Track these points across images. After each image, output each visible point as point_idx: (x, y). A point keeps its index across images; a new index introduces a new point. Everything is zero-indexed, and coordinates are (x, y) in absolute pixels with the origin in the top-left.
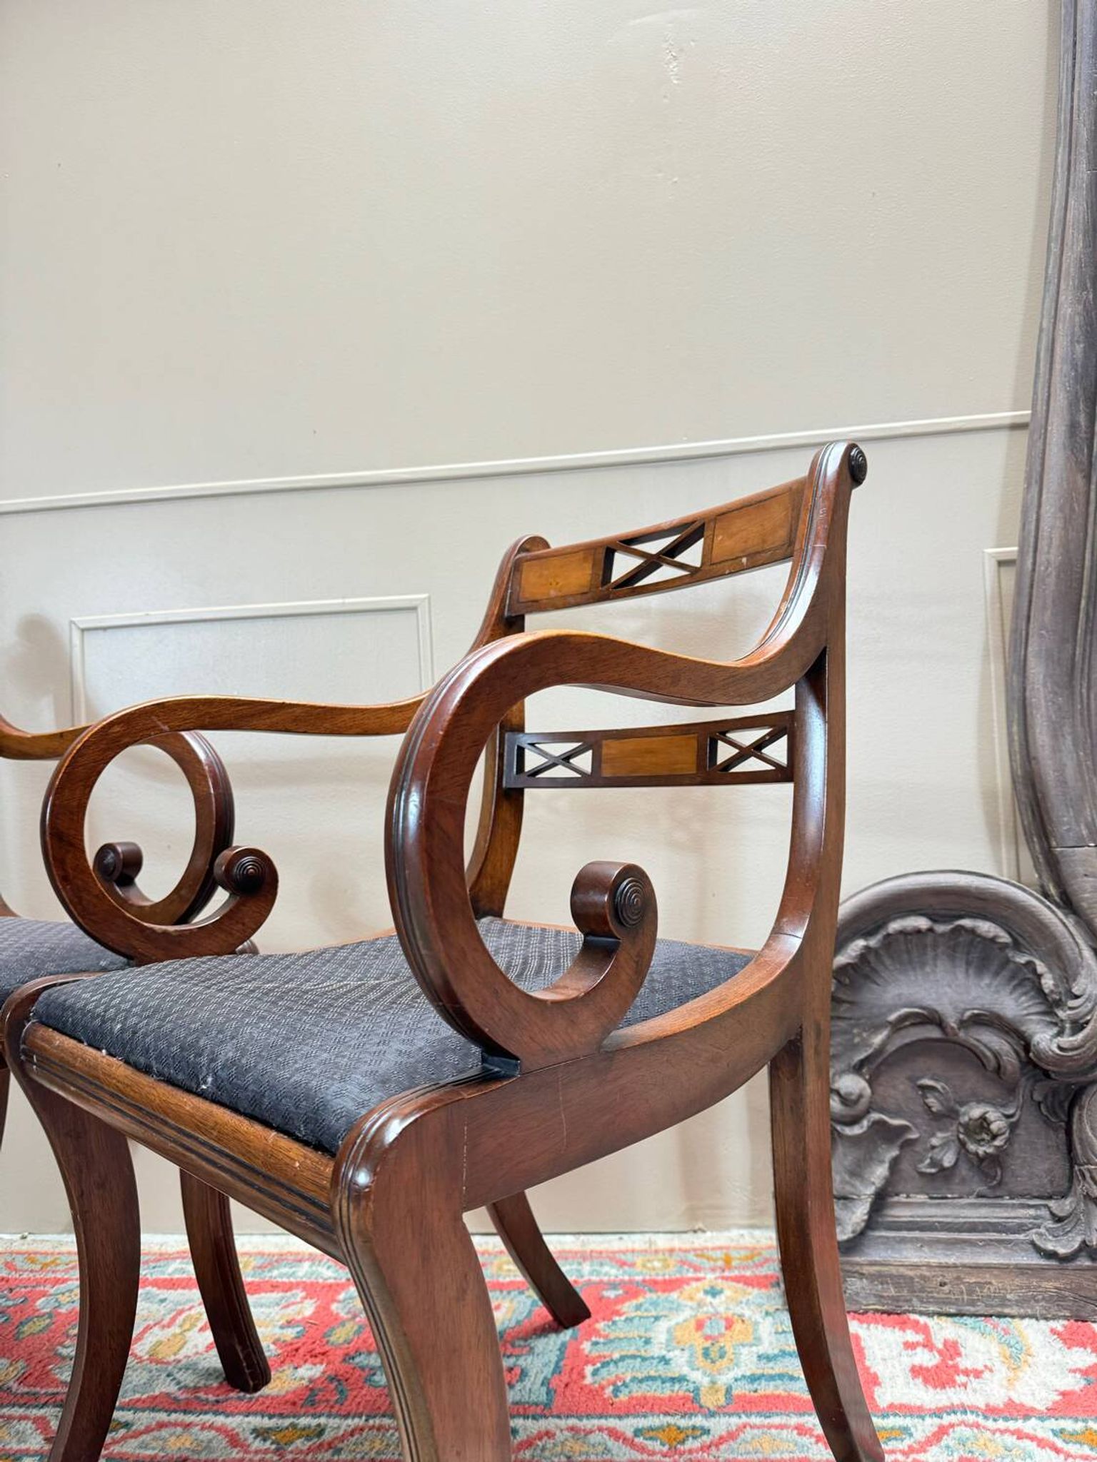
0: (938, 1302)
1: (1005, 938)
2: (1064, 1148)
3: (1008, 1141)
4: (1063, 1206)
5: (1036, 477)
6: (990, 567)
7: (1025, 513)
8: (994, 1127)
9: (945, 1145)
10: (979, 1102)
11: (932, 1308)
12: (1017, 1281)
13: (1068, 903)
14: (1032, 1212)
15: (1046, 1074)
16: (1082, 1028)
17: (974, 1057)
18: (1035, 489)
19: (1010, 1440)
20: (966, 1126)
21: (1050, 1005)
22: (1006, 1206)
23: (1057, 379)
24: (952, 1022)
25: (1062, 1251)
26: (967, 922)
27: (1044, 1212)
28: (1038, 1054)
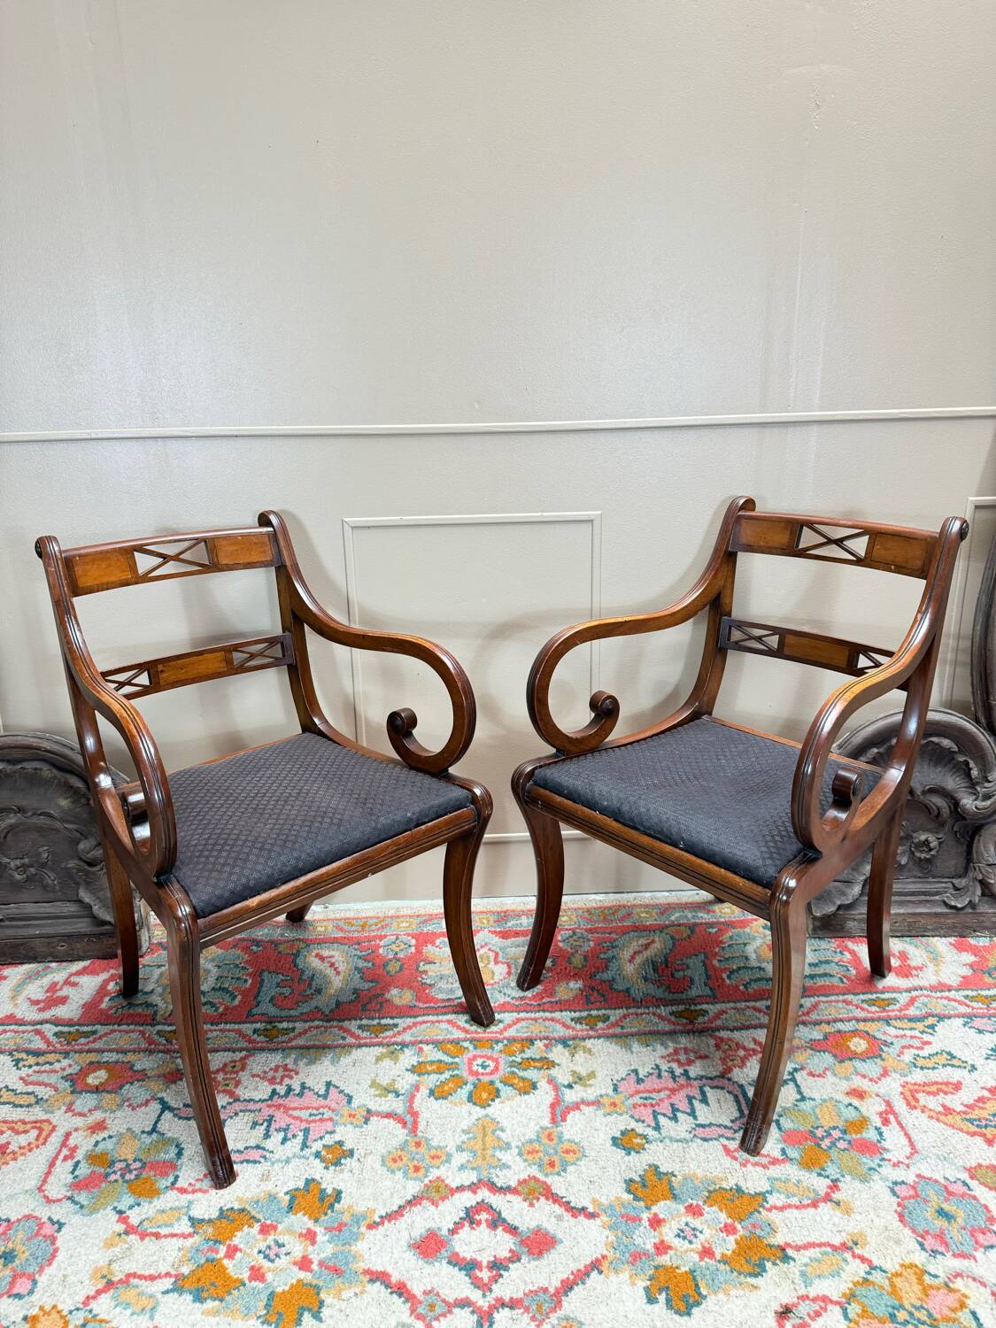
1: (956, 749)
2: (965, 855)
3: (938, 852)
4: (962, 884)
6: (971, 507)
8: (932, 845)
9: (903, 853)
10: (925, 831)
12: (934, 920)
14: (943, 885)
15: (964, 819)
16: (990, 798)
17: (925, 809)
19: (946, 1002)
20: (916, 844)
21: (972, 785)
22: (930, 882)
24: (918, 791)
25: (959, 906)
26: (935, 739)
27: (950, 885)
28: (964, 810)
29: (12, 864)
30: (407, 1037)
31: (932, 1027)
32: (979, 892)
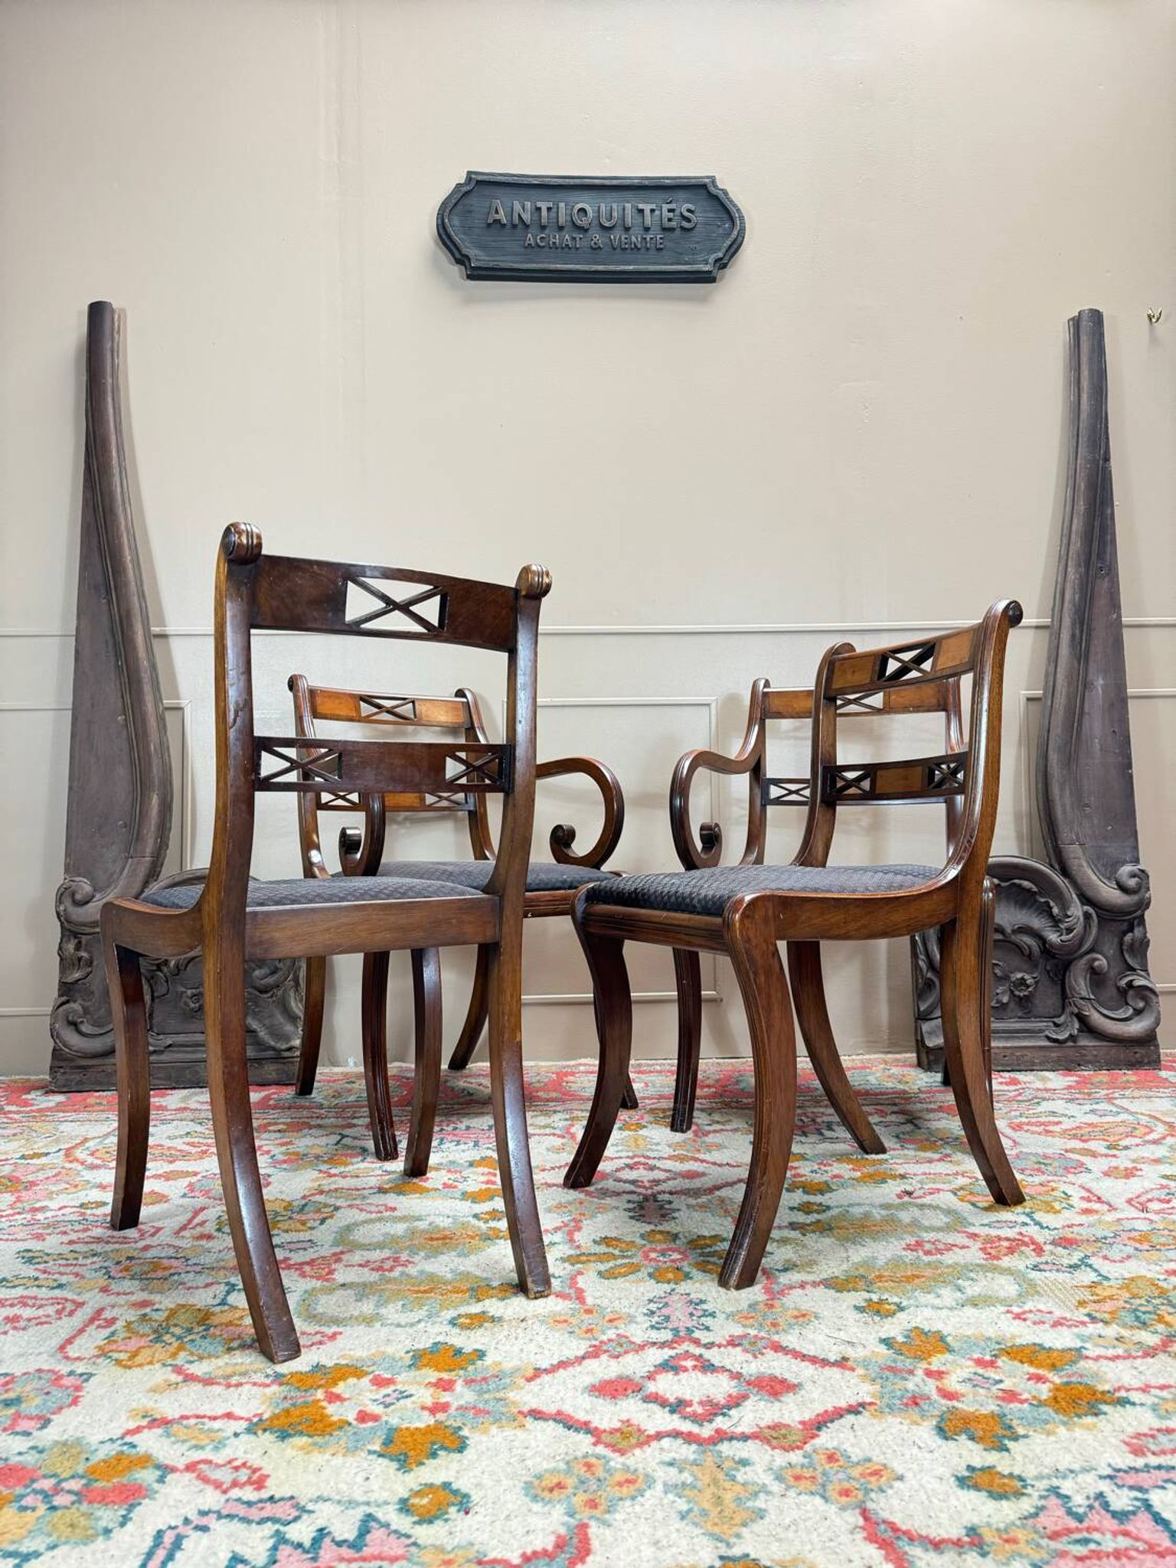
0: (1002, 1065)
1: (1035, 889)
2: (1060, 993)
3: (1034, 990)
4: (1062, 1019)
5: (1054, 658)
6: (1023, 701)
7: (1047, 675)
8: (1028, 982)
9: (1003, 993)
10: (1020, 971)
11: (1000, 1068)
12: (1043, 1053)
13: (1065, 872)
14: (1045, 1023)
15: (1053, 956)
16: (1072, 931)
17: (1018, 948)
18: (1053, 665)
20: (1014, 982)
21: (1055, 922)
22: (1033, 1021)
23: (1066, 609)
24: (1009, 930)
25: (1060, 1037)
26: (1016, 881)
27: (1051, 1024)
28: (1051, 945)
29: (189, 992)
30: (558, 1108)
31: (1038, 1103)
32: (1077, 1025)
